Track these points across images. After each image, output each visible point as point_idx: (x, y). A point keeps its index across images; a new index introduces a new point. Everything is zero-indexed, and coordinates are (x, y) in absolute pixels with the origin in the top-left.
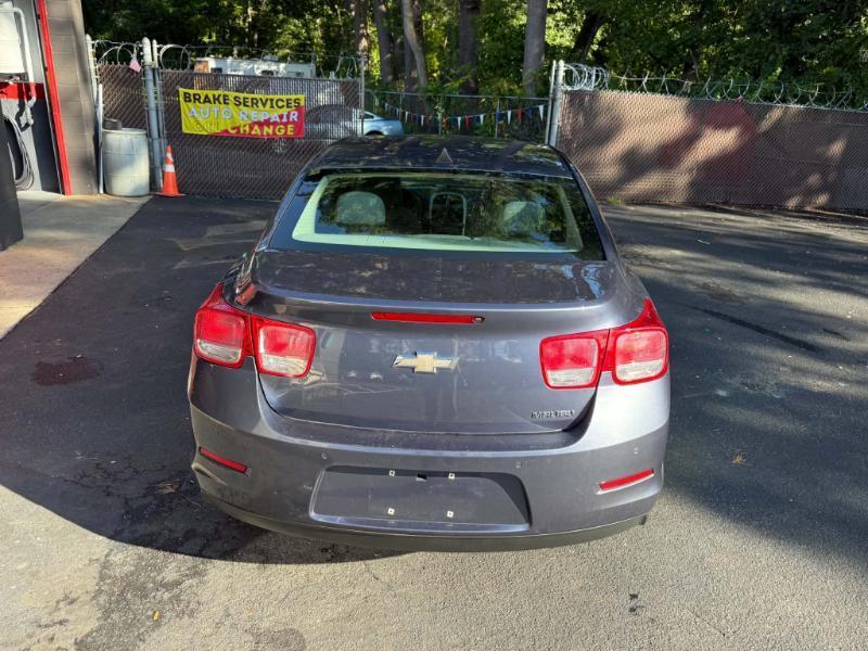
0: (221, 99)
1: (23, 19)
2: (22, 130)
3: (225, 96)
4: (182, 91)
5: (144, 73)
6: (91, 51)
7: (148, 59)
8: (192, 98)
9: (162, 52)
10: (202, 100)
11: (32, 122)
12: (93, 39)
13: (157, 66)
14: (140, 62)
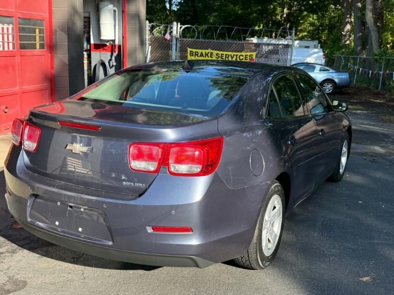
0: (209, 55)
1: (117, 13)
2: (110, 68)
3: (211, 53)
4: (189, 50)
5: (171, 40)
6: (148, 28)
7: (174, 33)
8: (194, 54)
9: (182, 29)
10: (199, 55)
11: (115, 64)
12: (150, 23)
13: (179, 37)
14: (170, 35)
